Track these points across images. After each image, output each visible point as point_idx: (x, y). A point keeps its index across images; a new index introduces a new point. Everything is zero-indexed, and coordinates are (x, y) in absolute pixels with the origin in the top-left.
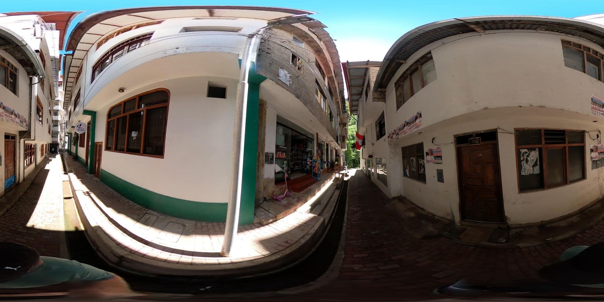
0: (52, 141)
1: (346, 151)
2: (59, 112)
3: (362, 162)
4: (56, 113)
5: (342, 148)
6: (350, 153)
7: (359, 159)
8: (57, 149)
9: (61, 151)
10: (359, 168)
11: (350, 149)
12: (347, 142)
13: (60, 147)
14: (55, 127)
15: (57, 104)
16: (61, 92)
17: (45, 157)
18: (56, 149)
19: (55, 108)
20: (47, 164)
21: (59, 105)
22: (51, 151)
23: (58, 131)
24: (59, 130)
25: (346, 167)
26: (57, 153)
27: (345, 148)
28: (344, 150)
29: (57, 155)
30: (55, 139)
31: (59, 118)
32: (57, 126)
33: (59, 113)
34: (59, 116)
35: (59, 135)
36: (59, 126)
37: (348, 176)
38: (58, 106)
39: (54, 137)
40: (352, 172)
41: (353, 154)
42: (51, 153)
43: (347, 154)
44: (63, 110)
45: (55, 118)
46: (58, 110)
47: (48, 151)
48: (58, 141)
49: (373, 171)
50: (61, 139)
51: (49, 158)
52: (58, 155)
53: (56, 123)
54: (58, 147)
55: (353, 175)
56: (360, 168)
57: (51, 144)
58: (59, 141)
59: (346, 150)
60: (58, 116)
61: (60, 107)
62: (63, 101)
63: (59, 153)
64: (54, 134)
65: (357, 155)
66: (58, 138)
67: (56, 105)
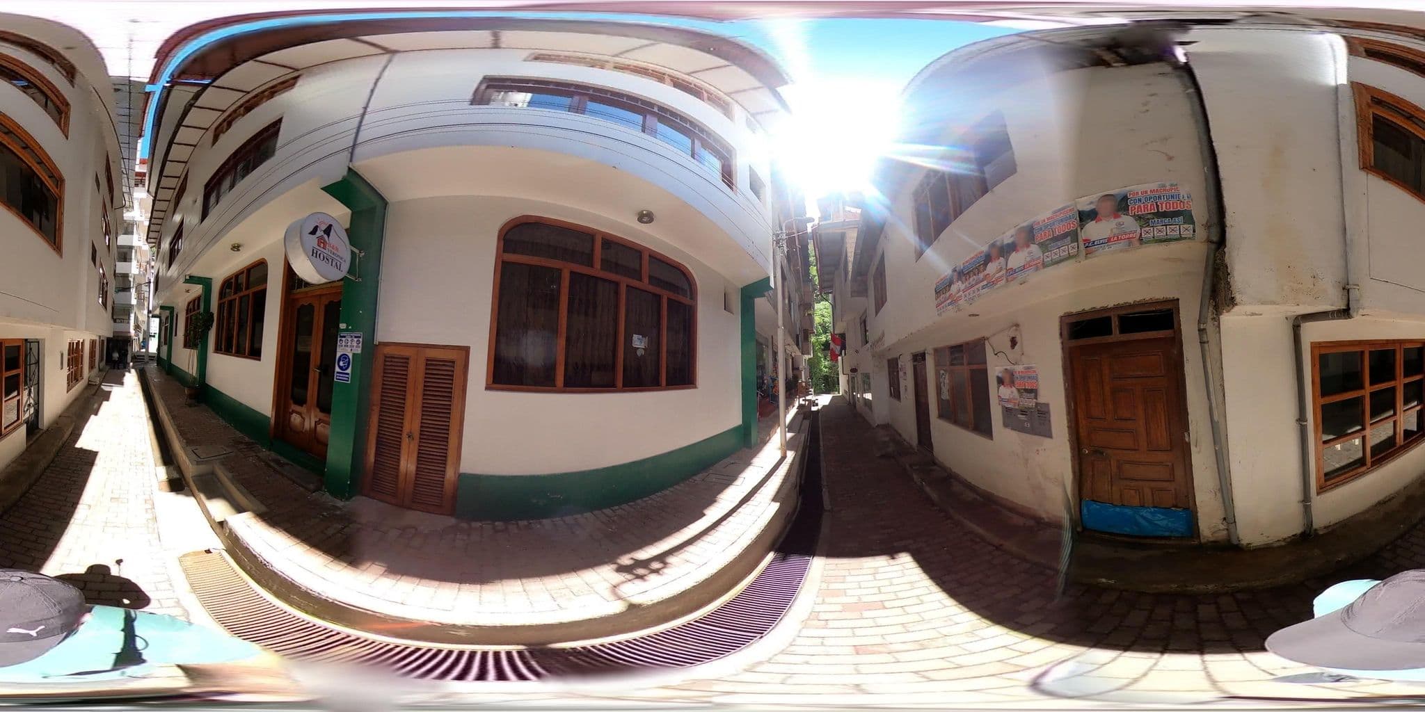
0: (114, 332)
1: (810, 359)
2: (134, 251)
3: (843, 380)
4: (125, 254)
5: (803, 354)
6: (819, 362)
7: (838, 374)
8: (126, 355)
9: (136, 358)
10: (837, 393)
11: (819, 354)
12: (813, 339)
13: (136, 348)
14: (121, 294)
15: (128, 230)
16: (141, 201)
17: (90, 385)
18: (124, 354)
19: (123, 240)
20: (93, 417)
21: (135, 233)
22: (109, 360)
23: (131, 305)
24: (134, 302)
25: (812, 390)
26: (125, 368)
27: (809, 354)
28: (807, 357)
29: (127, 374)
30: (120, 327)
31: (134, 269)
32: (127, 289)
33: (133, 254)
34: (134, 263)
35: (132, 316)
36: (133, 291)
37: (817, 405)
38: (129, 236)
39: (117, 321)
40: (824, 400)
41: (825, 364)
42: (108, 368)
43: (813, 364)
44: (146, 247)
45: (121, 267)
46: (131, 248)
47: (101, 360)
48: (129, 332)
49: (859, 396)
50: (137, 327)
51: (101, 384)
52: (130, 372)
53: (124, 283)
54: (129, 349)
55: (827, 403)
56: (839, 393)
57: (108, 339)
58: (132, 332)
59: (812, 356)
60: (131, 262)
61: (138, 240)
62: (147, 223)
63: (131, 364)
64: (120, 313)
65: (834, 366)
66: (129, 323)
67: (126, 233)
